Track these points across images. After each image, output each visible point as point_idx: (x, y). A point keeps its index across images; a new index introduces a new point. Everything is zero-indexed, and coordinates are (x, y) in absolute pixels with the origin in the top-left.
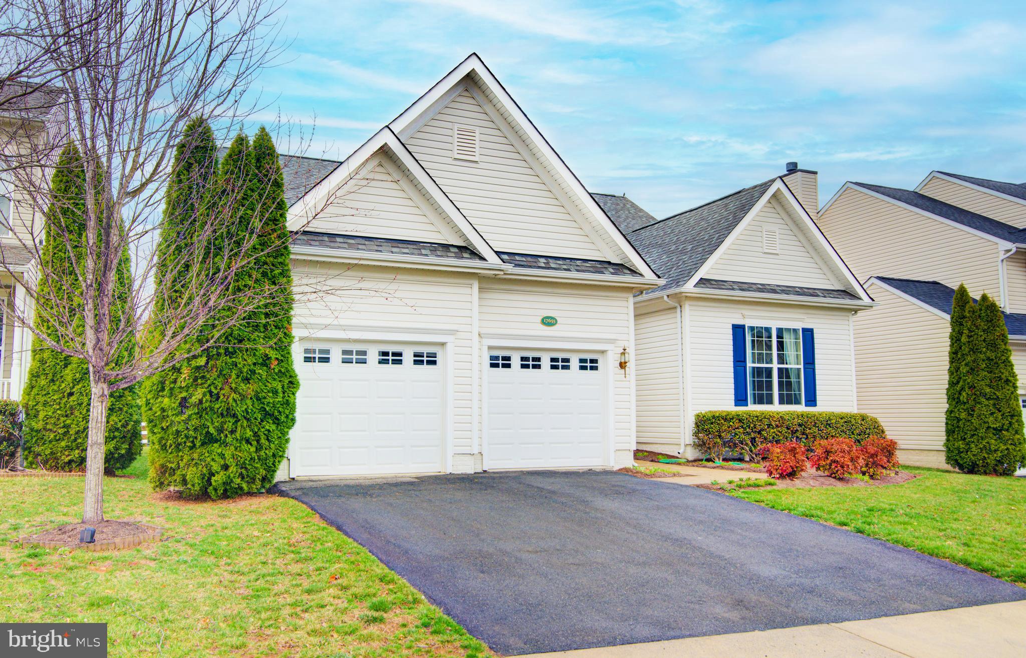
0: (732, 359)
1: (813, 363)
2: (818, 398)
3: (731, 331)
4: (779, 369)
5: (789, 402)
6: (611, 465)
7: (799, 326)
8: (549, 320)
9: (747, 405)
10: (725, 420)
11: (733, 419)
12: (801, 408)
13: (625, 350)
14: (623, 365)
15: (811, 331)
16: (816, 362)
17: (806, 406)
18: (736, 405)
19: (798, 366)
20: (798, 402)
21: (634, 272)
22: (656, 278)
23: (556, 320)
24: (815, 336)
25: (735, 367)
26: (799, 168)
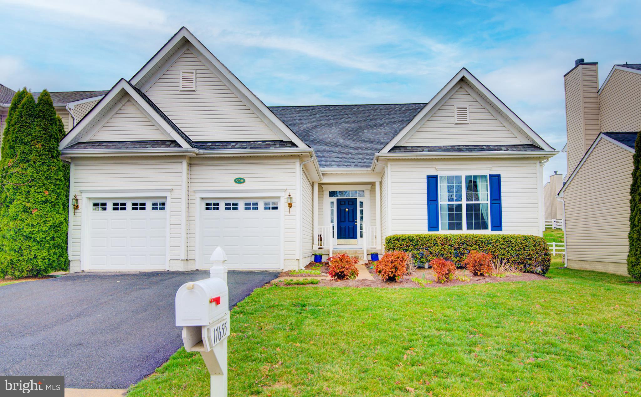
0: (426, 200)
1: (499, 199)
2: (503, 224)
3: (426, 180)
4: (467, 205)
5: (477, 227)
6: (282, 268)
7: (487, 173)
8: (239, 180)
9: (438, 230)
10: (399, 240)
11: (405, 239)
12: (488, 232)
13: (290, 196)
14: (290, 205)
15: (498, 176)
16: (503, 198)
17: (492, 230)
18: (429, 230)
19: (486, 202)
20: (485, 227)
21: (293, 145)
22: (308, 148)
23: (244, 180)
24: (502, 179)
25: (428, 204)
26: (585, 61)
